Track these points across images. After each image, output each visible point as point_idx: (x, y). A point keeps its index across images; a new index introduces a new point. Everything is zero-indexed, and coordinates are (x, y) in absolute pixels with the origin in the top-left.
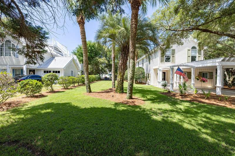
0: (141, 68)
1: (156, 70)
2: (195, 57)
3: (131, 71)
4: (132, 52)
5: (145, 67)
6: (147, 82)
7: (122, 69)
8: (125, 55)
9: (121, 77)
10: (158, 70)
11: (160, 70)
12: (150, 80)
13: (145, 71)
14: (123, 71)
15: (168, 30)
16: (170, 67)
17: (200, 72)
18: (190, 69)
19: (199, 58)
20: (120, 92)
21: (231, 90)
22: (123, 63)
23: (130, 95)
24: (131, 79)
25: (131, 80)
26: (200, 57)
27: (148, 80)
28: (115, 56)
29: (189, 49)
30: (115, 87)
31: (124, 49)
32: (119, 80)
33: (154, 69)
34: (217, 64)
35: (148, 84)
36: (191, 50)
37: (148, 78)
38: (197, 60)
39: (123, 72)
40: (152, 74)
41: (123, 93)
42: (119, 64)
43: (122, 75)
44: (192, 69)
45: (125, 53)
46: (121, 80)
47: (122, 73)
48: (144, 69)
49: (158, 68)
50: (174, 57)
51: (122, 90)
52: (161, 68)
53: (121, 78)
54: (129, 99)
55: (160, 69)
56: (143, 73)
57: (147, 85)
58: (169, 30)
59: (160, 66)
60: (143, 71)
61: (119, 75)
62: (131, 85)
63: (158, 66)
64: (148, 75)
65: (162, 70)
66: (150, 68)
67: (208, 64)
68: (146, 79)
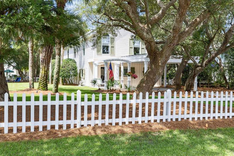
0: (71, 60)
1: (91, 64)
3: (57, 66)
5: (77, 60)
6: (80, 82)
7: (45, 63)
8: (49, 48)
9: (44, 72)
11: (95, 64)
12: (84, 78)
13: (78, 65)
16: (104, 61)
18: (126, 64)
19: (142, 49)
20: (44, 89)
22: (47, 56)
23: (56, 88)
25: (57, 74)
26: (144, 48)
27: (82, 79)
32: (43, 76)
33: (89, 63)
34: (144, 60)
35: (82, 85)
38: (140, 53)
39: (47, 67)
40: (86, 68)
41: (47, 90)
43: (46, 70)
44: (128, 64)
46: (44, 76)
47: (46, 68)
48: (75, 62)
49: (93, 61)
51: (46, 87)
52: (96, 61)
53: (44, 74)
55: (95, 63)
56: (75, 69)
57: (80, 86)
58: (97, 22)
59: (95, 59)
60: (74, 65)
61: (43, 70)
62: (56, 79)
63: (94, 59)
64: (82, 70)
65: (97, 64)
66: (84, 61)
67: (139, 59)
68: (80, 77)
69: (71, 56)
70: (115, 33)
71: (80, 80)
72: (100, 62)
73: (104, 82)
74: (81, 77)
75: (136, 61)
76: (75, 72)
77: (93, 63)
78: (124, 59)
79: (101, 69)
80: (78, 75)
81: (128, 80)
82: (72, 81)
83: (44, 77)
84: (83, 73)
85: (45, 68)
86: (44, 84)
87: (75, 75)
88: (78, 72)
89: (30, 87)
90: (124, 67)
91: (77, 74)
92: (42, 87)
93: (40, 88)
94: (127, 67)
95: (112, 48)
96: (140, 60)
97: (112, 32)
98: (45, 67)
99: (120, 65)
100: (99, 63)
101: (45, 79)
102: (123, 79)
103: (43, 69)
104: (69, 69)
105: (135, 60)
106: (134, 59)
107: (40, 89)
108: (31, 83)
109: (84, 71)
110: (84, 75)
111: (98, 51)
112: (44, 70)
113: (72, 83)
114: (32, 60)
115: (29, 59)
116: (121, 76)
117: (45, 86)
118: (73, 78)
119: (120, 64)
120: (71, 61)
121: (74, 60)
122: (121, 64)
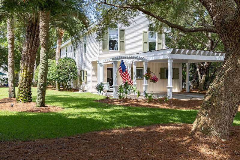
0: (69, 59)
1: (95, 64)
2: (155, 44)
3: (43, 65)
4: (44, 37)
5: (77, 59)
6: (81, 87)
7: (28, 62)
8: (34, 38)
10: (98, 64)
11: (100, 64)
12: (86, 82)
13: (78, 66)
14: (30, 65)
15: (103, 3)
16: (113, 59)
17: (161, 69)
18: (141, 63)
19: (159, 45)
20: (25, 99)
21: (195, 94)
22: (31, 51)
23: (41, 100)
24: (42, 76)
25: (42, 78)
26: (161, 44)
27: (84, 84)
28: (13, 36)
29: (146, 31)
30: (15, 96)
31: (31, 27)
32: (24, 80)
33: (92, 62)
34: (167, 57)
35: (83, 91)
36: (148, 33)
37: (84, 79)
38: (157, 49)
39: (30, 67)
40: (89, 69)
41: (30, 102)
42: (23, 54)
43: (28, 71)
44: (144, 64)
45: (34, 35)
46: (26, 80)
47: (29, 69)
48: (75, 62)
49: (97, 60)
50: (123, 42)
51: (29, 97)
52: (101, 60)
54: (40, 107)
55: (100, 62)
56: (74, 70)
57: (80, 92)
58: (105, 3)
59: (100, 57)
60: (73, 65)
61: (24, 72)
62: (42, 85)
63: (98, 57)
64: (83, 72)
65: (103, 64)
66: (86, 61)
67: (160, 56)
68: (80, 80)
69: (70, 55)
70: (127, 22)
71: (81, 84)
72: (107, 61)
73: (112, 87)
74: (83, 80)
75: (156, 59)
76: (74, 74)
77: (98, 62)
78: (139, 56)
79: (107, 70)
80: (79, 78)
81: (144, 84)
82: (70, 86)
83: (25, 83)
84: (85, 76)
85: (26, 69)
86: (26, 93)
87: (74, 79)
88: (79, 74)
89: (10, 96)
90: (137, 68)
91: (77, 77)
92: (22, 96)
93: (19, 98)
94: (143, 68)
95: (122, 43)
96: (161, 58)
97: (123, 20)
98: (27, 67)
99: (132, 65)
100: (105, 63)
101: (27, 84)
102: (136, 83)
103: (23, 69)
104: (66, 71)
105: (154, 57)
106: (152, 56)
107: (19, 101)
108: (11, 91)
109: (85, 73)
110: (85, 78)
111: (104, 47)
112: (26, 72)
113: (71, 88)
114: (12, 57)
115: (9, 57)
116: (134, 79)
117: (27, 96)
118: (72, 81)
119: (132, 63)
120: (69, 61)
121: (73, 59)
122: (134, 64)
